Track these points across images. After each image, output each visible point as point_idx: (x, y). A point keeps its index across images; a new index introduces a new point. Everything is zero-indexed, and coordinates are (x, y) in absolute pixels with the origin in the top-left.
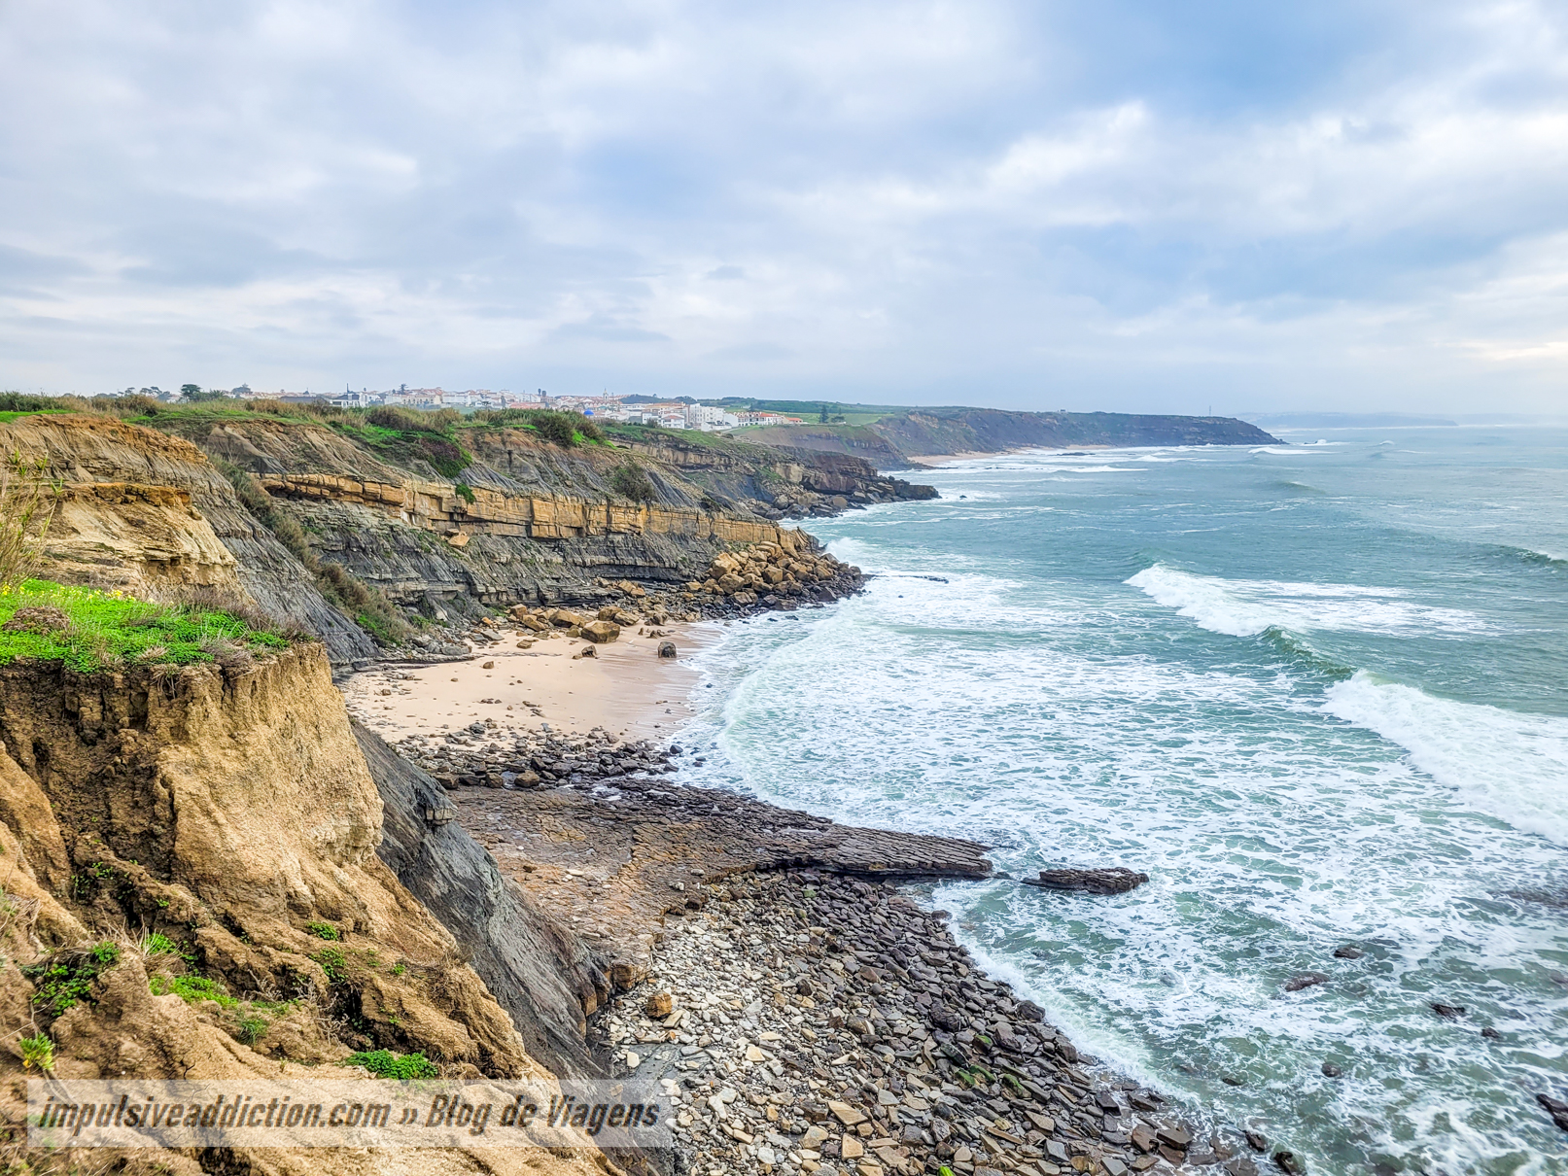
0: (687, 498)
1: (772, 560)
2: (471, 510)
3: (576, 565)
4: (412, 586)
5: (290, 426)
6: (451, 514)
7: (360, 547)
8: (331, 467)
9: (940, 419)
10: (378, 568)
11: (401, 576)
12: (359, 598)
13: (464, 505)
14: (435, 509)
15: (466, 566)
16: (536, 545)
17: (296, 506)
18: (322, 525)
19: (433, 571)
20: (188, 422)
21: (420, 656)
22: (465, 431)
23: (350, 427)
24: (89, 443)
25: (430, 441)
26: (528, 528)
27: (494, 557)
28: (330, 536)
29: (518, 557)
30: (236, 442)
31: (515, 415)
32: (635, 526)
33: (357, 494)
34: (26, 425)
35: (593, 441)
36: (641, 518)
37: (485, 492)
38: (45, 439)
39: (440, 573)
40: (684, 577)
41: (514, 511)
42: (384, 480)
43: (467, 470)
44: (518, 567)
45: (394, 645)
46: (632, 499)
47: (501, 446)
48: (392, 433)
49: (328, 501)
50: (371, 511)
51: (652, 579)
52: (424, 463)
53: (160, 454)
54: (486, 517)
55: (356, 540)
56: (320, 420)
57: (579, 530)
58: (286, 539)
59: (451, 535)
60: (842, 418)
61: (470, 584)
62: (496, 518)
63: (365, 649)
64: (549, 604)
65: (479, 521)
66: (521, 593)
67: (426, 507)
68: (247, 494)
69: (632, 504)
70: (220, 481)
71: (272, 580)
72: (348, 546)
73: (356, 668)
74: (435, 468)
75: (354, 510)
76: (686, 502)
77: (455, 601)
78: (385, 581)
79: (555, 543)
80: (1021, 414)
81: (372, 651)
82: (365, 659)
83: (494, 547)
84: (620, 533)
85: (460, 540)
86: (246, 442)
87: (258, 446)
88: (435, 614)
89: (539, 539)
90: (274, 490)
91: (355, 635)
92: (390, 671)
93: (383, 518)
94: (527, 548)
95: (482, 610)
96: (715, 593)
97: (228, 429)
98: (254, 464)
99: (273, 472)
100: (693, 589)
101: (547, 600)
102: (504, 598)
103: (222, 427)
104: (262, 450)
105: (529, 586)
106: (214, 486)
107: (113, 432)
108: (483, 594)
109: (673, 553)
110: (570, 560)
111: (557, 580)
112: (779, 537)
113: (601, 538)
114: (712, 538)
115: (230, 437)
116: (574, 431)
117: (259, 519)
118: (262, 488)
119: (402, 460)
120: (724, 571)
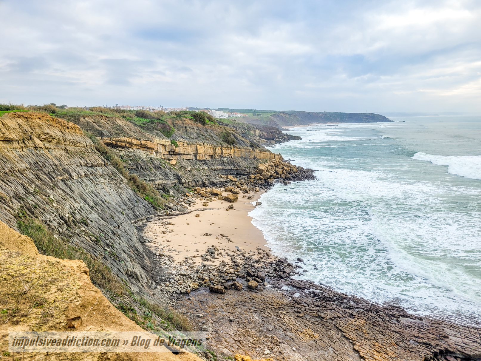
0: (246, 144)
1: (277, 166)
2: (177, 150)
3: (212, 170)
4: (161, 182)
5: (110, 117)
6: (169, 152)
7: (141, 167)
8: (128, 134)
9: (289, 115)
10: (149, 175)
11: (156, 178)
12: (144, 189)
13: (174, 148)
14: (164, 150)
15: (177, 172)
16: (199, 163)
17: (116, 151)
18: (126, 158)
19: (167, 175)
20: (70, 116)
21: (171, 213)
22: (168, 119)
23: (129, 118)
24: (40, 126)
25: (160, 123)
26: (196, 156)
27: (186, 168)
28: (130, 163)
29: (194, 168)
30: (91, 124)
31: (185, 113)
32: (230, 154)
33: (138, 145)
34: (9, 117)
35: (212, 123)
36: (232, 151)
37: (181, 143)
38: (19, 124)
39: (169, 176)
40: (248, 173)
41: (191, 150)
42: (147, 139)
43: (174, 134)
44: (194, 172)
45: (160, 208)
46: (229, 144)
47: (182, 125)
48: (146, 120)
49: (128, 148)
50: (143, 152)
51: (237, 174)
52: (159, 132)
53: (67, 130)
54: (182, 153)
55: (140, 164)
56: (118, 115)
57: (212, 156)
58: (115, 165)
59: (170, 160)
60: (261, 114)
61: (179, 180)
62: (185, 153)
63: (150, 211)
64: (206, 186)
65: (179, 154)
66: (197, 182)
67: (161, 149)
68: (98, 146)
69: (229, 146)
70: (89, 142)
71: (114, 184)
72: (137, 167)
73: (148, 220)
74: (163, 134)
75: (137, 151)
76: (246, 145)
77: (175, 187)
78: (151, 180)
79: (204, 162)
80: (313, 113)
81: (153, 212)
82: (151, 216)
83: (185, 164)
84: (225, 157)
85: (174, 162)
86: (94, 124)
87: (99, 126)
88: (169, 193)
89: (199, 160)
90: (107, 144)
91: (146, 206)
92: (161, 220)
93: (147, 154)
94: (196, 164)
95: (185, 190)
96: (260, 179)
97: (87, 119)
98: (98, 133)
99: (106, 137)
100: (252, 178)
101: (205, 184)
102: (191, 184)
103: (84, 118)
104: (101, 127)
105: (199, 179)
106: (88, 144)
107: (48, 120)
108: (184, 183)
109: (244, 164)
110: (210, 168)
111: (207, 176)
112: (275, 157)
113: (219, 159)
114: (255, 158)
115: (88, 122)
116: (206, 119)
117: (104, 157)
118: (103, 144)
119: (150, 130)
120: (262, 171)
